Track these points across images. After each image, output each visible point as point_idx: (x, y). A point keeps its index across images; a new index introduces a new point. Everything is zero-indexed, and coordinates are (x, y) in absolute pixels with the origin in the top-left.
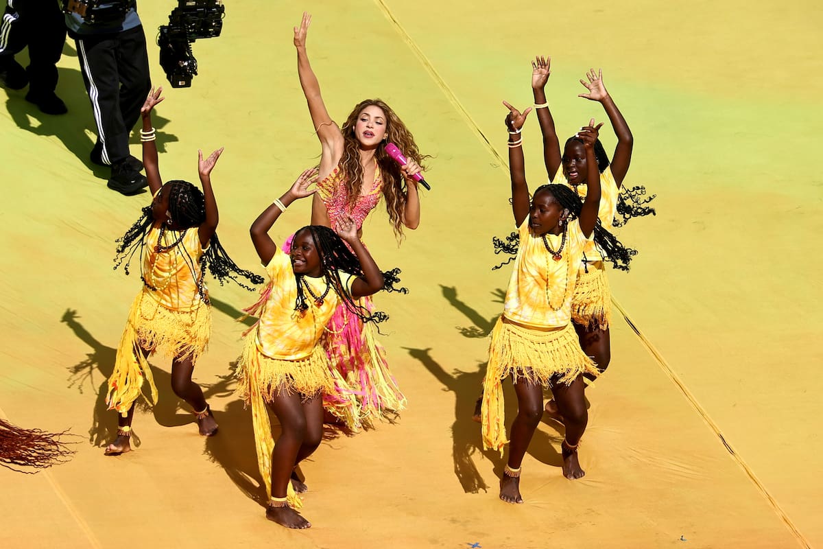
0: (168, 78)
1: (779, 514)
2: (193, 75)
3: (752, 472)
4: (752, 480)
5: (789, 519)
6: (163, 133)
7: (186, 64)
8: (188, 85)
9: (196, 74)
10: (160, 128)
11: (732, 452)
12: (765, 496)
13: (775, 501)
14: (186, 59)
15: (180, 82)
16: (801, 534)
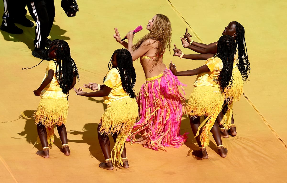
0: (66, 13)
1: (266, 124)
2: (77, 11)
3: (256, 107)
4: (255, 110)
5: (271, 126)
6: (64, 36)
7: (74, 7)
8: (74, 15)
9: (78, 11)
10: (63, 34)
11: (247, 99)
12: (261, 117)
13: (265, 118)
14: (74, 5)
15: (71, 14)
16: (276, 132)
